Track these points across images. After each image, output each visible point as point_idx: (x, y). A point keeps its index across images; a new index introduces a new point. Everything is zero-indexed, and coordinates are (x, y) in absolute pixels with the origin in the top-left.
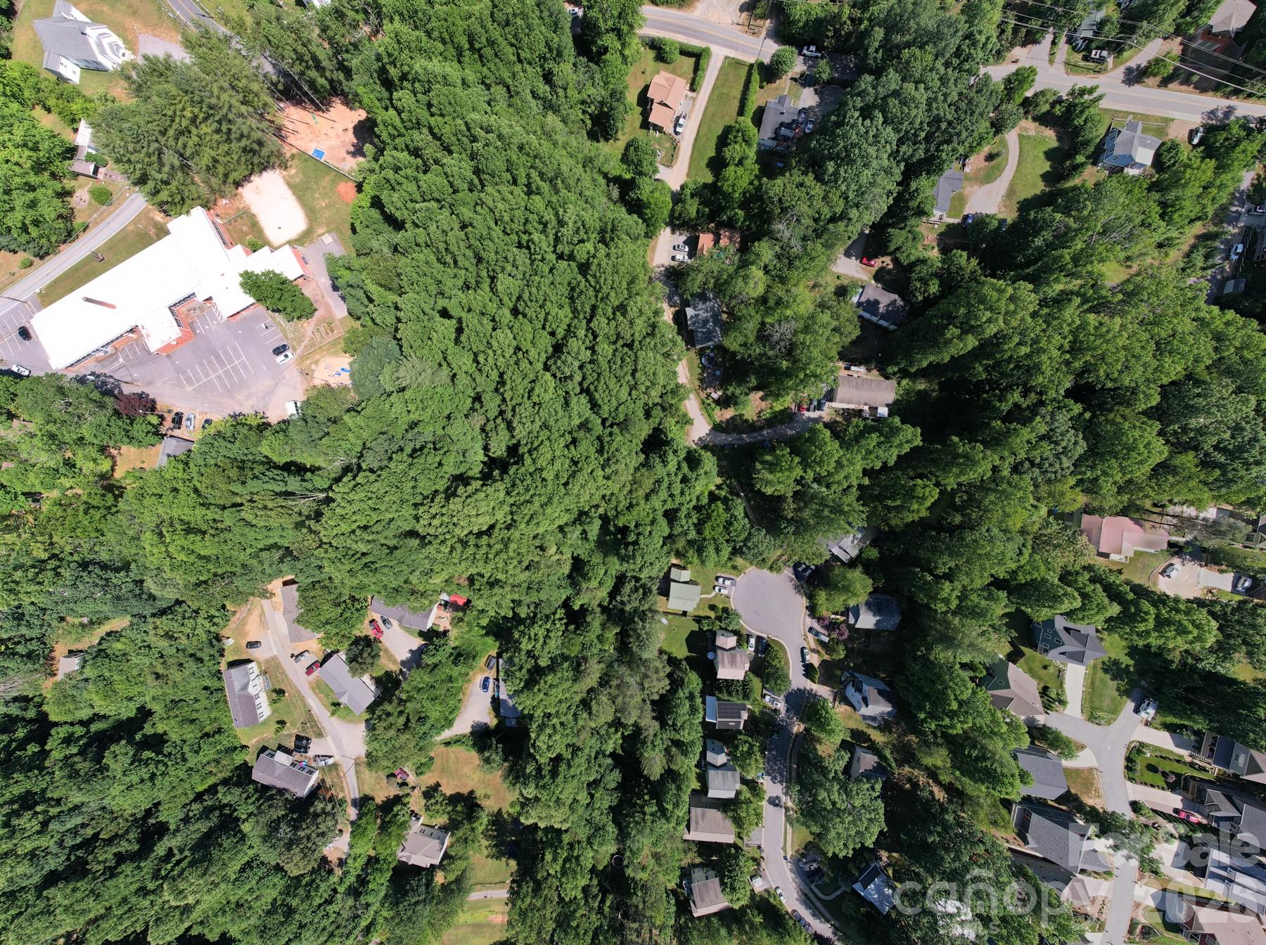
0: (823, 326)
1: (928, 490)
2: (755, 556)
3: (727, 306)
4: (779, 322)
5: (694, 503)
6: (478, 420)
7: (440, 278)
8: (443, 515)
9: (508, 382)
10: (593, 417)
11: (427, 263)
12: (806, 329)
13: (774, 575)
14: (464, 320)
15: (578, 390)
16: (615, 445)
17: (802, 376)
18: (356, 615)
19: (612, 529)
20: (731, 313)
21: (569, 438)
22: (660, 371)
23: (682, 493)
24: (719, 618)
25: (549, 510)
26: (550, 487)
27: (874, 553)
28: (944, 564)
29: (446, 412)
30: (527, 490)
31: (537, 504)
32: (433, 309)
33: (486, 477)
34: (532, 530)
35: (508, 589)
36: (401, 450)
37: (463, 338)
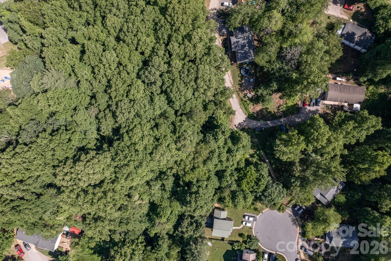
0: (319, 50)
1: (386, 158)
2: (269, 201)
3: (258, 36)
4: (291, 46)
5: (235, 166)
6: (93, 111)
7: (70, 17)
8: (71, 173)
9: (114, 86)
10: (169, 109)
11: (62, 7)
12: (308, 52)
13: (281, 214)
14: (86, 46)
15: (159, 91)
16: (183, 128)
17: (305, 83)
18: (6, 241)
19: (181, 183)
20: (260, 41)
21: (153, 123)
22: (213, 78)
23: (228, 160)
24: (245, 242)
25: (140, 171)
26: (141, 155)
27: (342, 199)
28: (386, 205)
29: (73, 106)
30: (126, 157)
31: (132, 167)
32: (66, 38)
33: (99, 149)
34: (128, 184)
35: (107, 222)
36: (45, 130)
37: (85, 57)
